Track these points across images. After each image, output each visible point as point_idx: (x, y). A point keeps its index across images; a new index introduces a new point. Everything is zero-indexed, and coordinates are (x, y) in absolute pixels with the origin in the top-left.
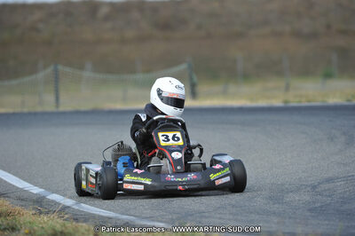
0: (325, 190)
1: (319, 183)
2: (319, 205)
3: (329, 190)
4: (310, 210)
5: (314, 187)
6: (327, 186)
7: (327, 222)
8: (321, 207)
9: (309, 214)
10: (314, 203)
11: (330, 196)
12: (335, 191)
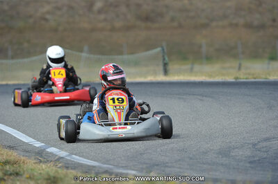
0: (263, 147)
1: (259, 142)
2: (257, 158)
3: (266, 147)
4: (250, 162)
5: (254, 145)
6: (264, 144)
7: (262, 172)
8: (259, 160)
9: (248, 165)
10: (254, 157)
11: (266, 152)
12: (270, 148)
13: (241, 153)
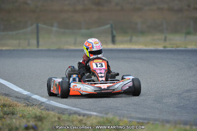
0: (186, 97)
1: (182, 93)
2: (182, 104)
3: (188, 96)
4: (177, 107)
5: (179, 95)
6: (187, 94)
7: (186, 114)
8: (183, 106)
9: (176, 109)
10: (179, 103)
11: (188, 100)
12: (191, 97)
13: (170, 101)
